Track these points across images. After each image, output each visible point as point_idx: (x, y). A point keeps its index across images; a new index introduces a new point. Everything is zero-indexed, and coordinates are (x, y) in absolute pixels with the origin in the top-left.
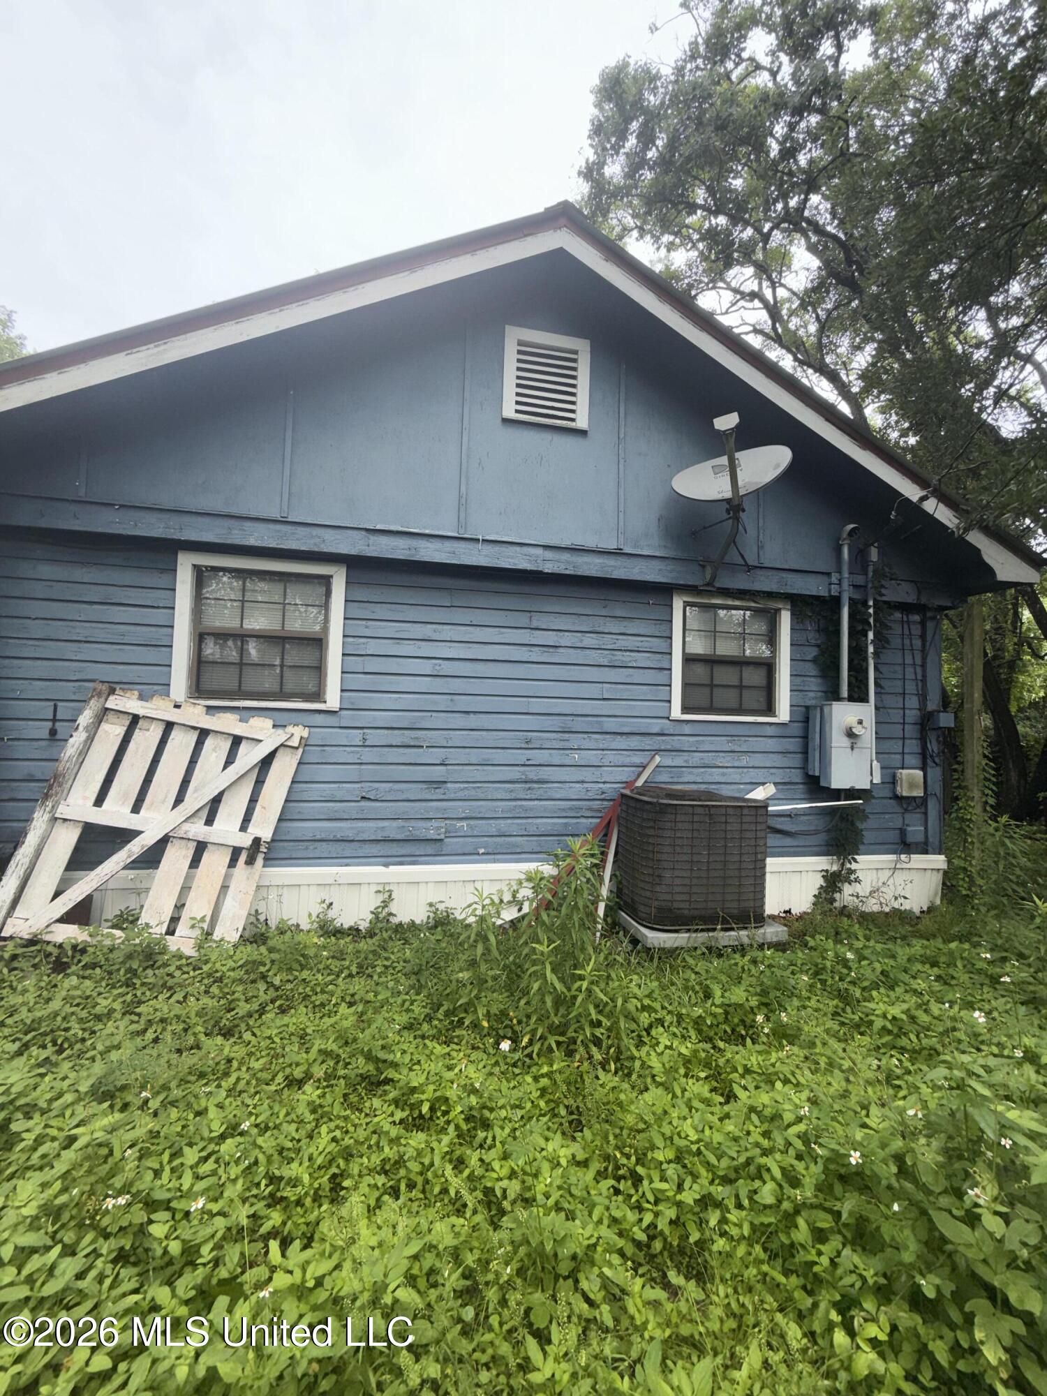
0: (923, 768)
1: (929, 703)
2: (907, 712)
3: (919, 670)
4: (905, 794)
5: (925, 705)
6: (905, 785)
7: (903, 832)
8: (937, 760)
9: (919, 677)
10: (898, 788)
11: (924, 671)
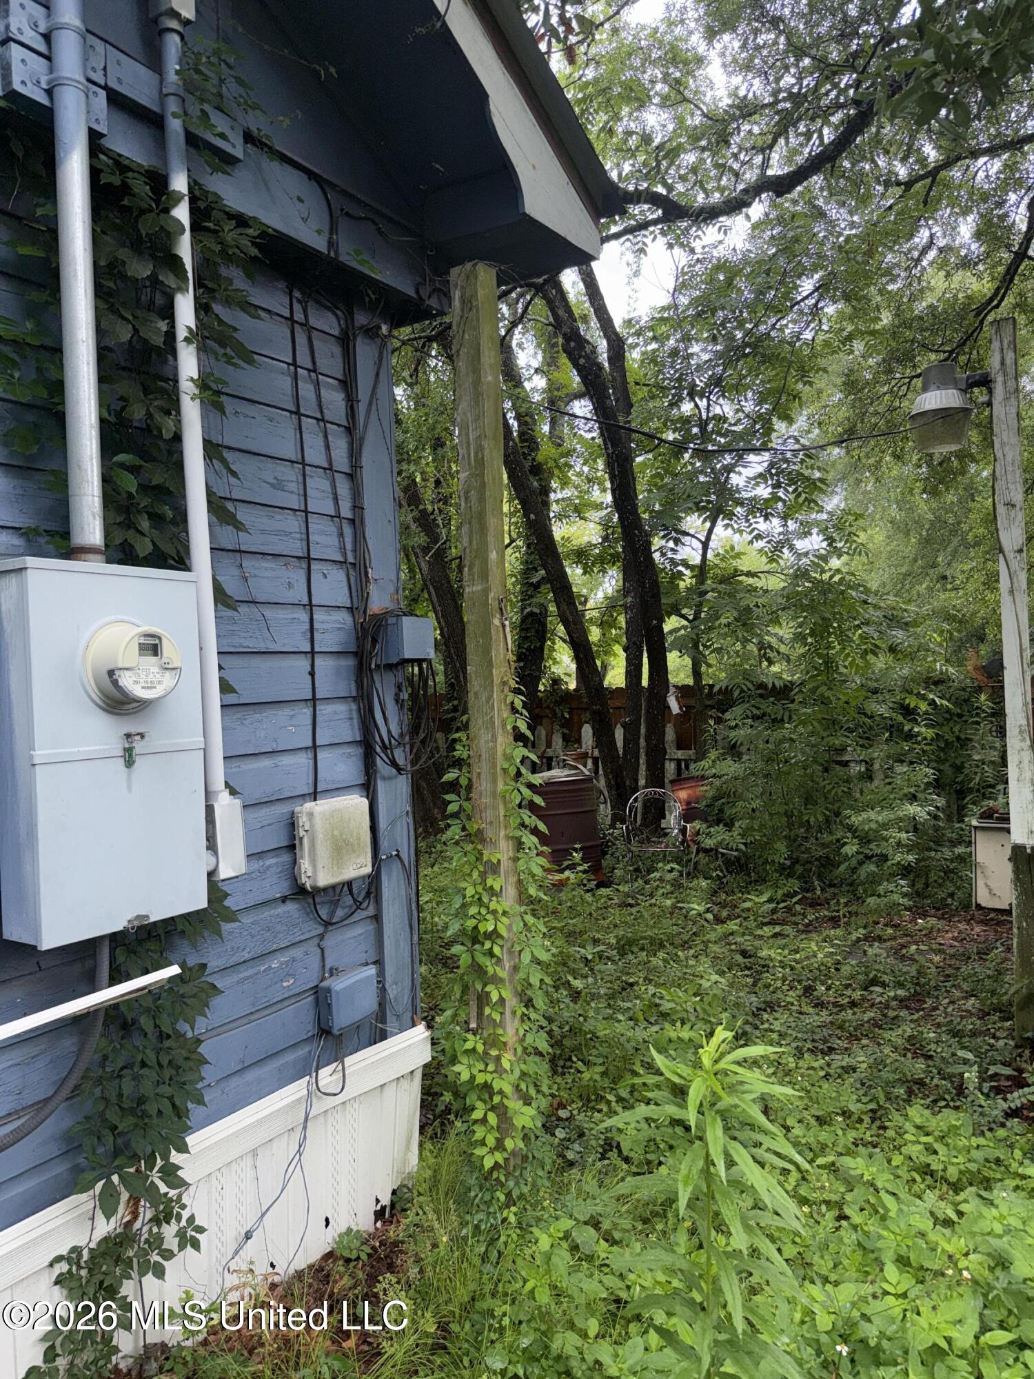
0: (368, 788)
1: (373, 589)
2: (319, 615)
3: (344, 488)
4: (324, 880)
5: (365, 598)
6: (323, 851)
7: (321, 998)
8: (400, 756)
9: (346, 512)
10: (305, 864)
11: (357, 494)
